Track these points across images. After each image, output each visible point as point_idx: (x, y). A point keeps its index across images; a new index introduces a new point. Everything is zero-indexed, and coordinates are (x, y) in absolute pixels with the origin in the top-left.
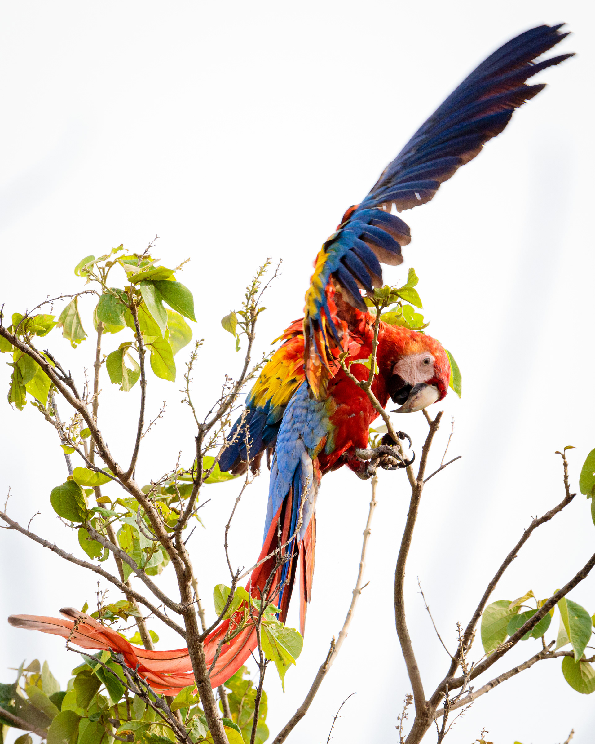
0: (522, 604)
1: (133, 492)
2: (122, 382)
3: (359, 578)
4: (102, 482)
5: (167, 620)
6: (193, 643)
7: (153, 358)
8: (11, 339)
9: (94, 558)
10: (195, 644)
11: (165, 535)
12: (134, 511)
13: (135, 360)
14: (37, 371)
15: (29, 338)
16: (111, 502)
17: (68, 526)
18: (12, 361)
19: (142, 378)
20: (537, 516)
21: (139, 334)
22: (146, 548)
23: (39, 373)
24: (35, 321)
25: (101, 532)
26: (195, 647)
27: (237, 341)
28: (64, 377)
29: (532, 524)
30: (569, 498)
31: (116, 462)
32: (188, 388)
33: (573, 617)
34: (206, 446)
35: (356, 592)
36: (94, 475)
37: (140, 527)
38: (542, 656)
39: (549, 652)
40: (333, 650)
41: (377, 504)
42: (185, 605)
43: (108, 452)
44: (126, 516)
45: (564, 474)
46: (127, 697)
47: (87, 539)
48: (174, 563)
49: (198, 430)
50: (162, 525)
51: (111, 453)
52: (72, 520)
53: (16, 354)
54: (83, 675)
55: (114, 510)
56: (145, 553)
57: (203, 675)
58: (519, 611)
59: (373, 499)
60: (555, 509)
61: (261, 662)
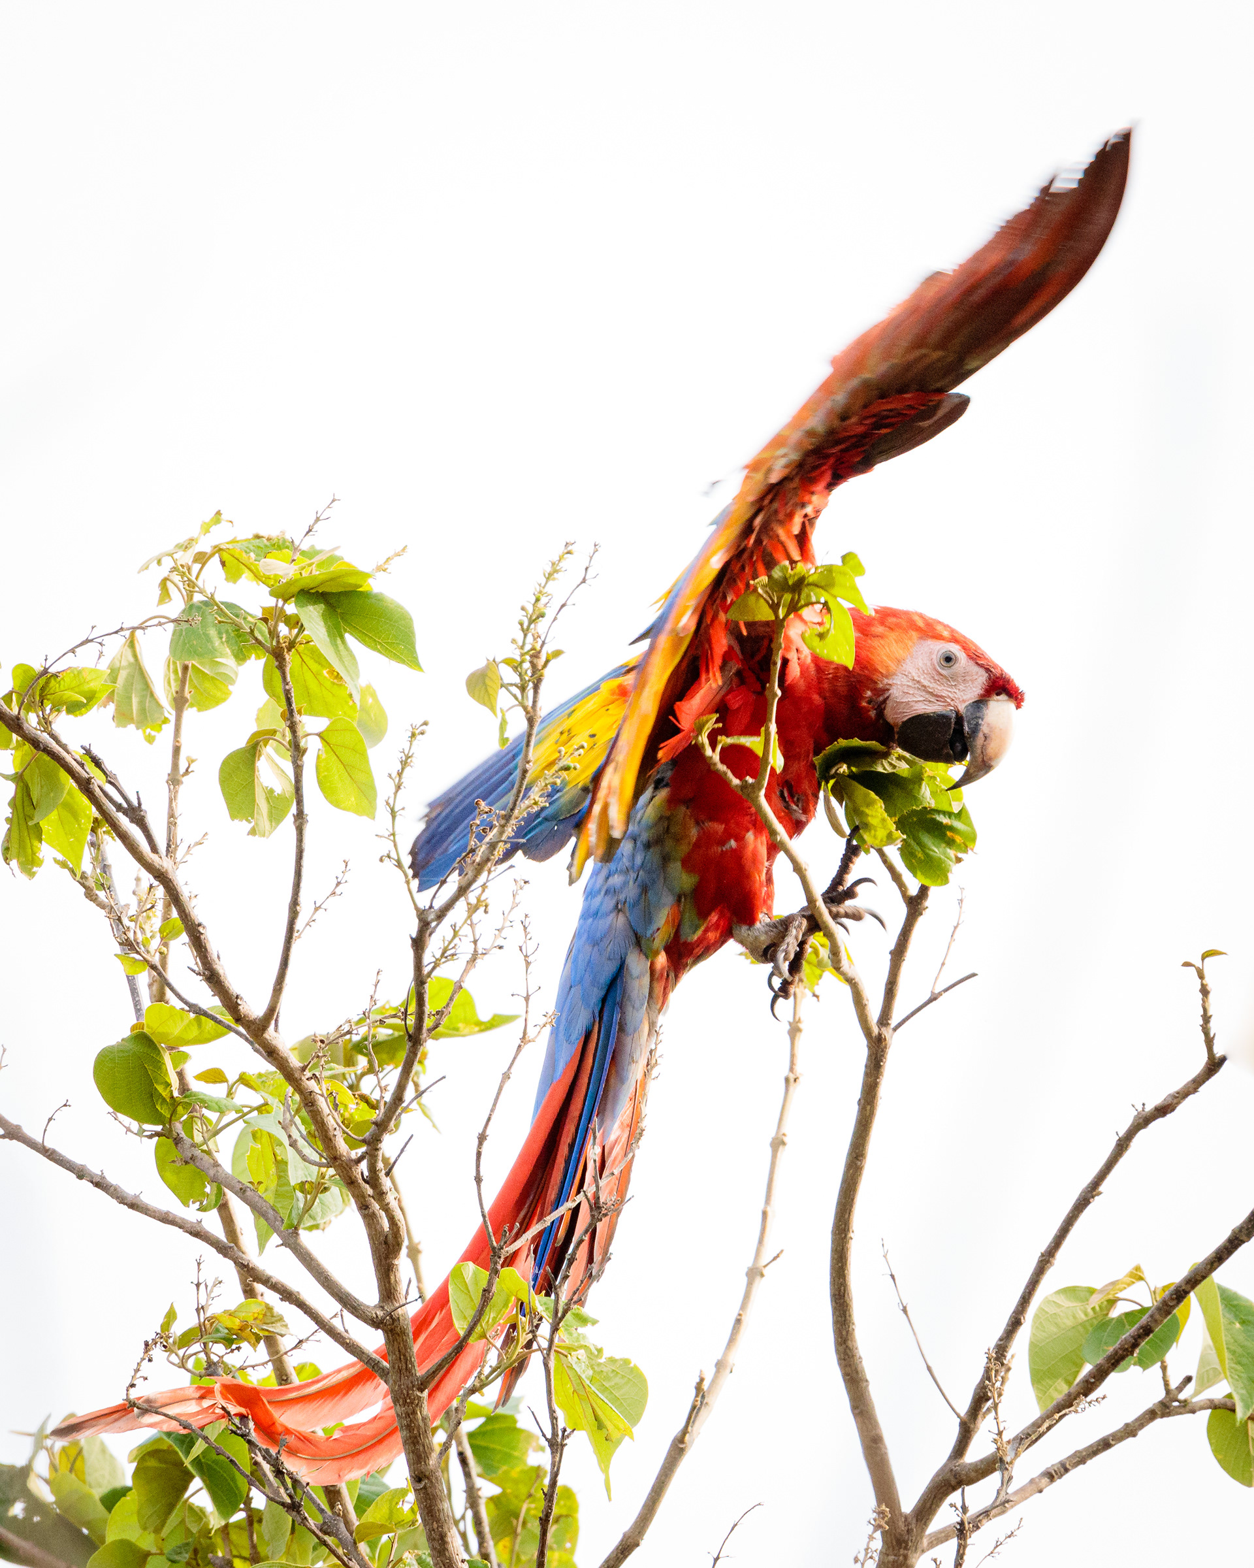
0: (1120, 1295)
1: (275, 1059)
2: (253, 818)
3: (761, 1241)
4: (209, 1037)
5: (348, 1341)
6: (405, 1392)
7: (322, 764)
8: (11, 722)
9: (191, 1202)
10: (408, 1394)
11: (345, 1154)
12: (277, 1100)
13: (282, 770)
14: (66, 792)
15: (50, 719)
16: (227, 1081)
17: (132, 1132)
18: (11, 771)
19: (297, 809)
20: (1144, 1105)
21: (291, 712)
22: (303, 1184)
23: (68, 797)
24: (62, 682)
25: (205, 1147)
26: (408, 1401)
27: (501, 724)
28: (125, 805)
29: (1133, 1123)
30: (1214, 1065)
31: (238, 993)
32: (393, 829)
33: (1232, 1323)
34: (434, 956)
35: (754, 1274)
36: (190, 1021)
37: (290, 1136)
38: (1163, 1409)
39: (1178, 1401)
40: (702, 1403)
41: (801, 1080)
42: (388, 1308)
43: (221, 972)
44: (260, 1112)
45: (1202, 1013)
46: (248, 1508)
47: (173, 1161)
48: (365, 1217)
49: (417, 921)
50: (338, 1133)
51: (226, 973)
52: (141, 1120)
53: (19, 753)
54: (152, 1459)
55: (232, 1099)
56: (300, 1195)
57: (425, 1462)
58: (1112, 1310)
59: (791, 1069)
60: (1182, 1088)
61: (554, 1434)
